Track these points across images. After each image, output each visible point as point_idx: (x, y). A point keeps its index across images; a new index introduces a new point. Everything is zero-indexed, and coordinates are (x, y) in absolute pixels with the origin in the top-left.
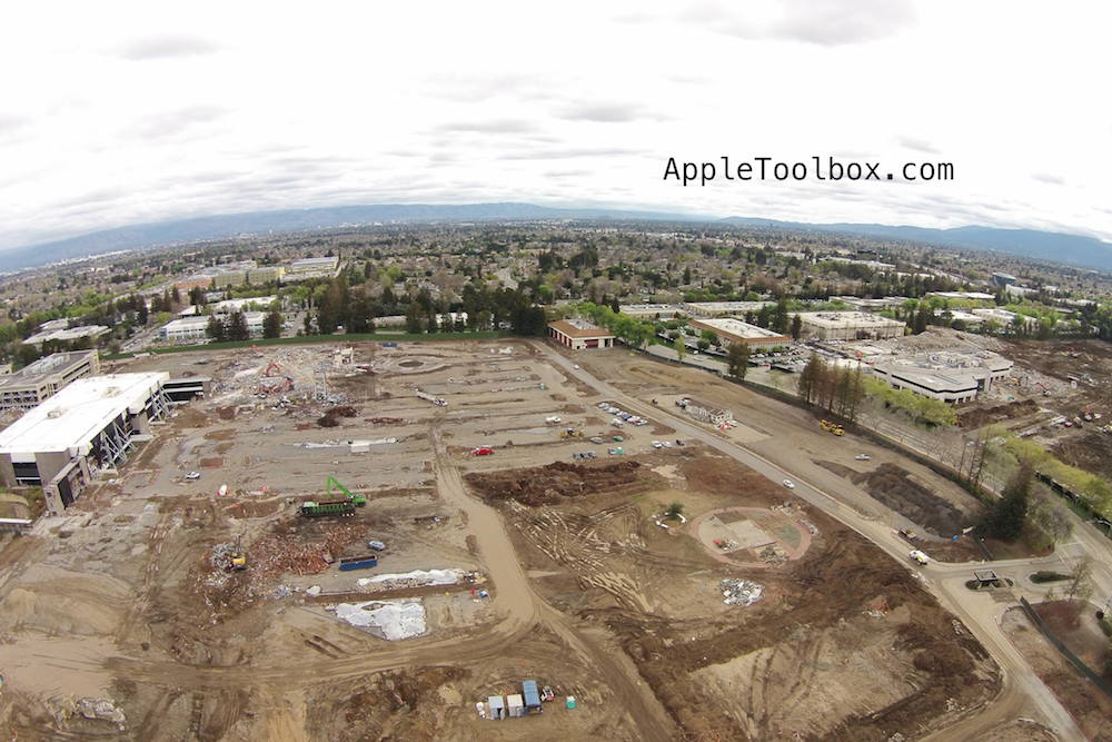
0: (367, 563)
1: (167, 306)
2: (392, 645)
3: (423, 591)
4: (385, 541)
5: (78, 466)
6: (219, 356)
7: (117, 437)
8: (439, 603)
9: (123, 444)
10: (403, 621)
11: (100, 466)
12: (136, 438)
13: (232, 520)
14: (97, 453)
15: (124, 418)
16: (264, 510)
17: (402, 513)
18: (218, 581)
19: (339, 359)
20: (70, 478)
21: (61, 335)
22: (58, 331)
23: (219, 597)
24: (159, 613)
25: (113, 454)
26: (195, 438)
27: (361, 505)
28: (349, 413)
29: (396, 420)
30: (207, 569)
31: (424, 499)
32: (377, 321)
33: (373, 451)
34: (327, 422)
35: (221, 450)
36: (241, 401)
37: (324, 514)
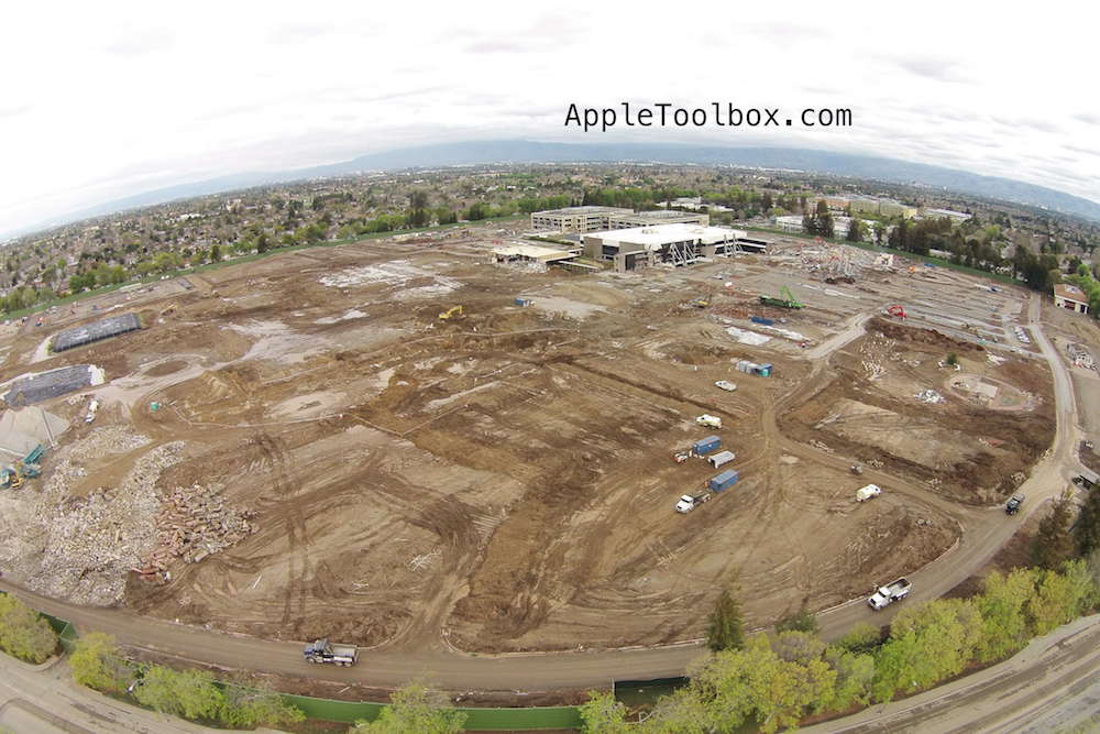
0: (769, 323)
1: (790, 208)
2: (736, 343)
3: (782, 337)
4: (788, 321)
5: (646, 254)
6: (801, 241)
7: (685, 252)
8: (777, 342)
9: (688, 258)
10: (752, 339)
11: (664, 261)
12: (699, 259)
13: (721, 295)
14: (665, 253)
15: (695, 243)
16: (741, 296)
17: (812, 318)
18: (685, 307)
19: (880, 259)
20: (637, 257)
21: (691, 206)
22: (691, 204)
23: (681, 311)
24: (642, 306)
25: (677, 260)
26: (740, 268)
27: (798, 308)
28: (850, 281)
29: (873, 292)
30: (684, 302)
31: (837, 318)
32: (933, 252)
33: (838, 297)
34: (830, 281)
35: (748, 275)
36: (787, 260)
37: (772, 304)
